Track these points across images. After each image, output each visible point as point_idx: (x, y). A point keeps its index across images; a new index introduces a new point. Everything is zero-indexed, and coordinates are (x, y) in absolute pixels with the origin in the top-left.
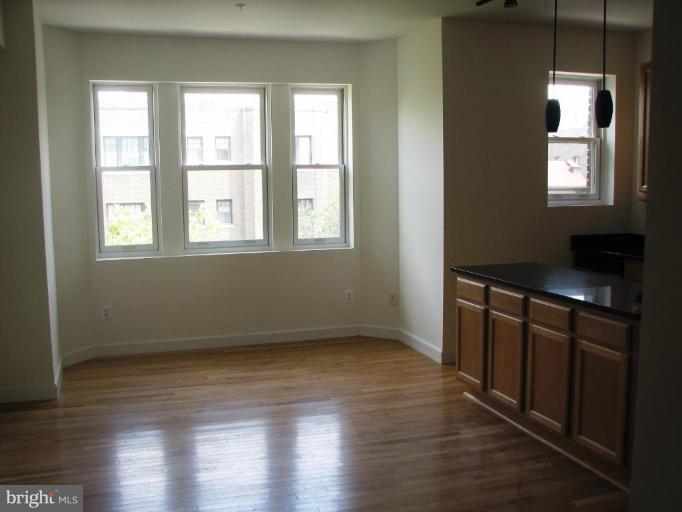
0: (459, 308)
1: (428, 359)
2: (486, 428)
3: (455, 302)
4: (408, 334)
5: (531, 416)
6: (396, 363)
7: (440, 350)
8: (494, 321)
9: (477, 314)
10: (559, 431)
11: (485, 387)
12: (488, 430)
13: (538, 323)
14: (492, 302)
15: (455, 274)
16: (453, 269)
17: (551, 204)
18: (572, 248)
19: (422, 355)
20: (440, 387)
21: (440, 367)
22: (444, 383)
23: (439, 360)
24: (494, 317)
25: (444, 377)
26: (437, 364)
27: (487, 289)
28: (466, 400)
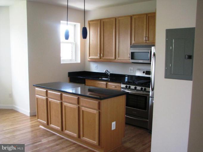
0: (37, 98)
1: (25, 115)
2: (50, 138)
3: (35, 96)
4: (15, 106)
5: (66, 132)
6: (14, 117)
7: (29, 111)
8: (50, 102)
9: (44, 100)
10: (76, 137)
11: (48, 124)
12: (51, 138)
13: (66, 102)
14: (49, 96)
15: (35, 87)
16: (34, 85)
17: (62, 62)
18: (69, 76)
19: (22, 114)
20: (30, 125)
21: (29, 118)
22: (31, 124)
23: (29, 115)
24: (50, 101)
25: (31, 121)
26: (28, 116)
27: (47, 92)
28: (41, 128)
